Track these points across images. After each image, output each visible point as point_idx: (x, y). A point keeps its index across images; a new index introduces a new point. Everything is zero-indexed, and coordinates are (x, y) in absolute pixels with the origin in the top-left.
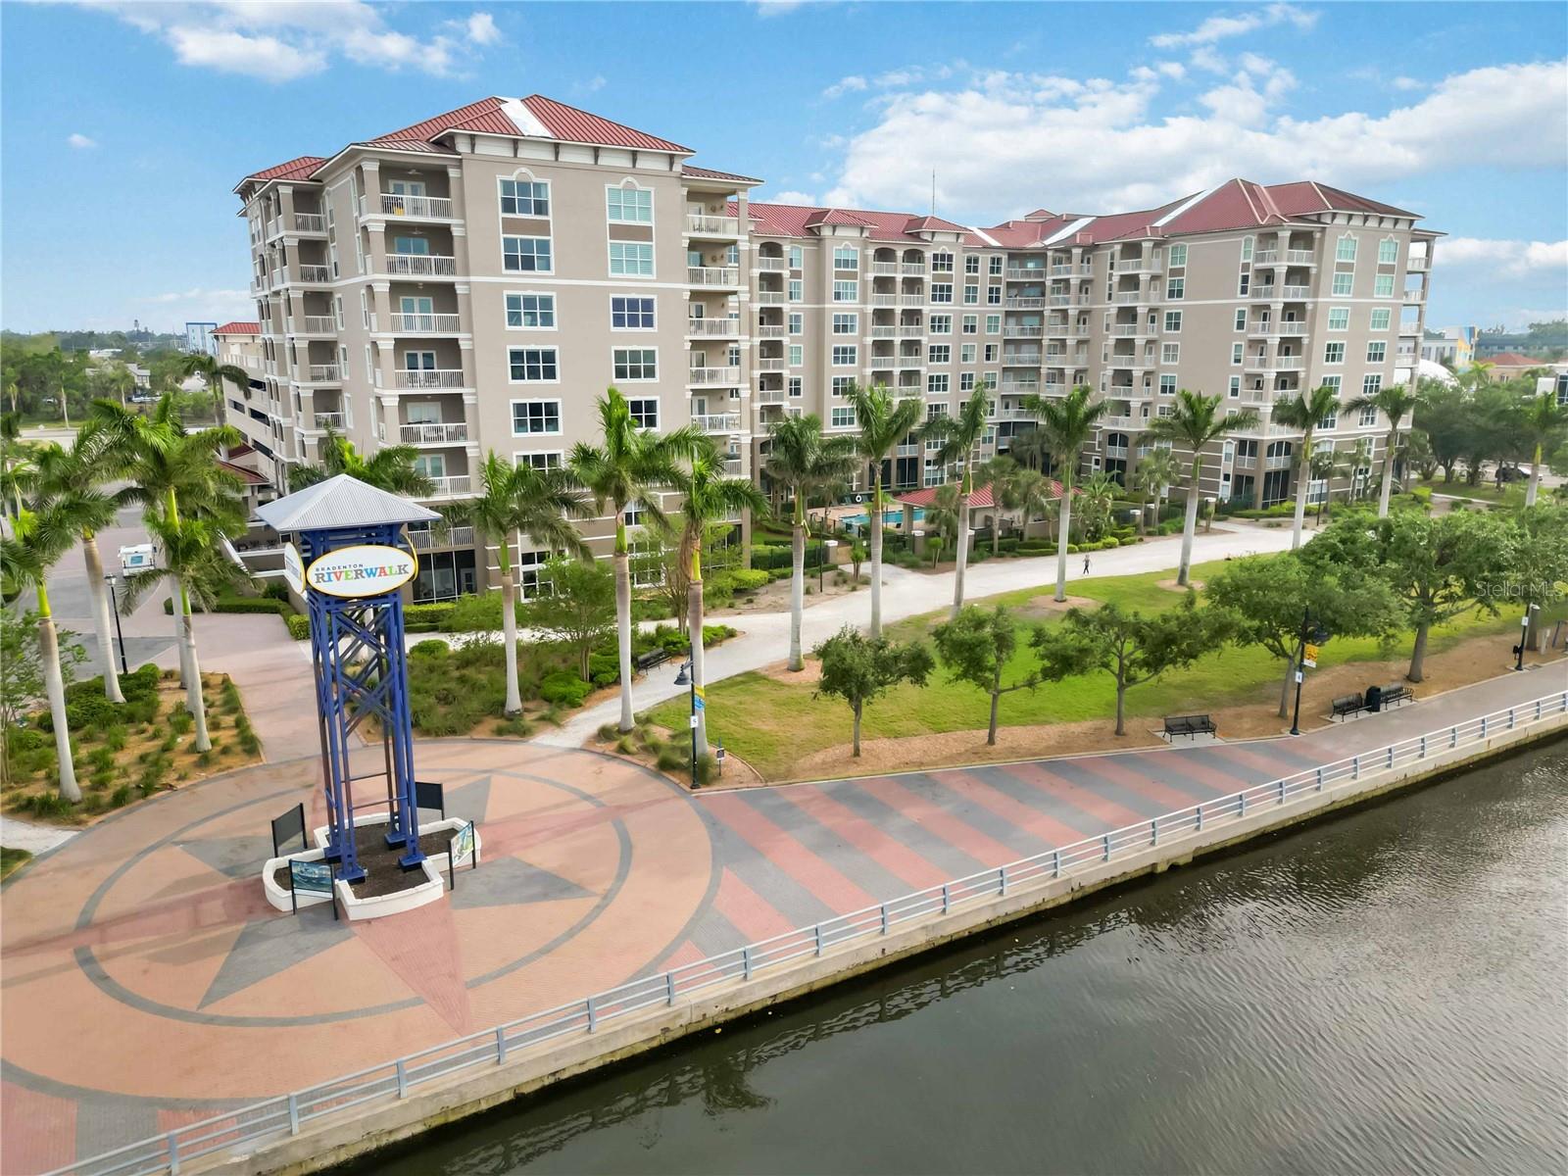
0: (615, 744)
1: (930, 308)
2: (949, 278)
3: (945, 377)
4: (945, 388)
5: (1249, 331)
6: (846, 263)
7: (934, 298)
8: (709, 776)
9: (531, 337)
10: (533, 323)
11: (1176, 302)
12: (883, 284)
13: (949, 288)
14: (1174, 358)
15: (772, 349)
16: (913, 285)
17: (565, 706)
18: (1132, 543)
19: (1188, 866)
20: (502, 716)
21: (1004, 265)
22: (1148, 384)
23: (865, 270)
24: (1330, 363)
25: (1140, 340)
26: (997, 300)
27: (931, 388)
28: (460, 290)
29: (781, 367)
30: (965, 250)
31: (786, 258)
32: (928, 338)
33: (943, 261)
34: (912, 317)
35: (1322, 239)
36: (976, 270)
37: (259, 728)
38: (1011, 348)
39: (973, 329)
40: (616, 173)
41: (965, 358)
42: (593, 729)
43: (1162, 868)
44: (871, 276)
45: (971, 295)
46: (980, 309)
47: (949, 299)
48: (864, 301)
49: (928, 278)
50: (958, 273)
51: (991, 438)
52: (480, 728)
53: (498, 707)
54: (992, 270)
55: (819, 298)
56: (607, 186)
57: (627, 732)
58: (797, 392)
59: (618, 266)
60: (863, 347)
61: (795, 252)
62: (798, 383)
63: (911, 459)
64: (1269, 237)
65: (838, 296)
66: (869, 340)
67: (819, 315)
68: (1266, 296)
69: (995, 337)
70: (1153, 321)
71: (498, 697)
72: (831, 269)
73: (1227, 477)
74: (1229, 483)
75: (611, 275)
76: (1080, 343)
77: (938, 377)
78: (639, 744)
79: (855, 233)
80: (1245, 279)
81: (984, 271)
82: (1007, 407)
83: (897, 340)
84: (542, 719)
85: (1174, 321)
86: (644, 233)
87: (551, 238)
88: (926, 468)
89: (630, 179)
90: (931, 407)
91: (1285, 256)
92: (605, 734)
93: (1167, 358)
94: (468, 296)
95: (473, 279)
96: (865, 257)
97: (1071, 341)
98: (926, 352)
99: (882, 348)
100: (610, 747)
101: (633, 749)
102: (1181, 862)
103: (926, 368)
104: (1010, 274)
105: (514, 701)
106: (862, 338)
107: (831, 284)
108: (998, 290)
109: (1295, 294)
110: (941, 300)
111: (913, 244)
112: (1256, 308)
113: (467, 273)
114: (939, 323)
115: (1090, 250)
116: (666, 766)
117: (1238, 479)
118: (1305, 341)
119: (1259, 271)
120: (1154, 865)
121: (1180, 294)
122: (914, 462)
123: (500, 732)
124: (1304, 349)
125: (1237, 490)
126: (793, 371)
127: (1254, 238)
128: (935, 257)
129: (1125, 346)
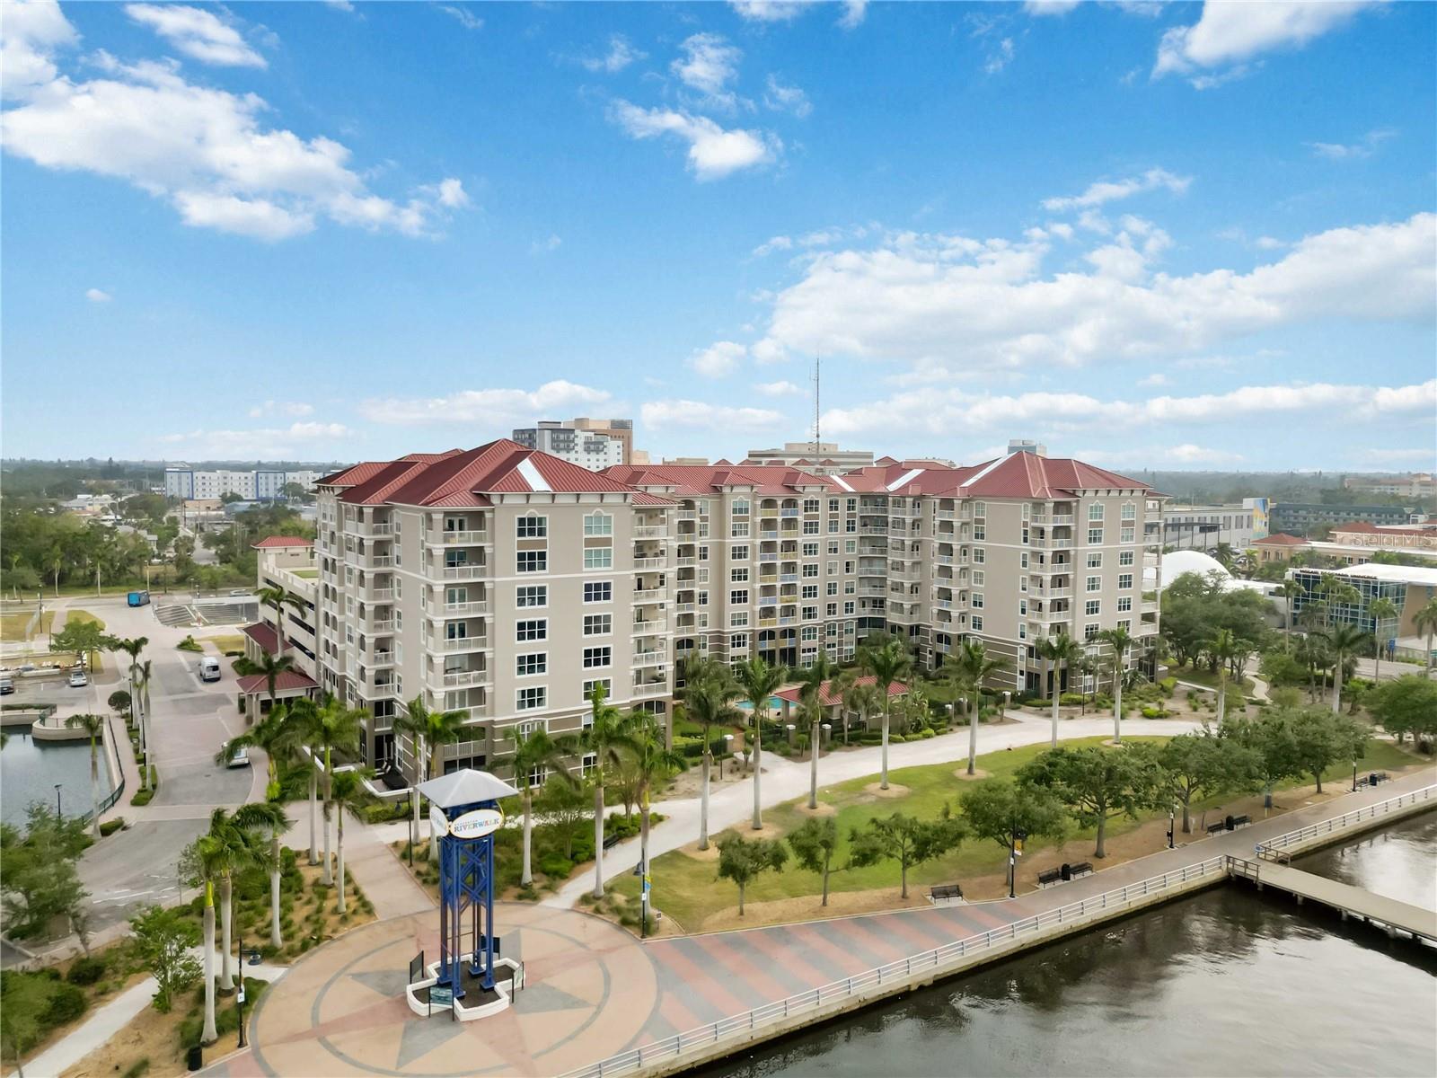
0: (593, 907)
1: (802, 539)
2: (817, 517)
3: (815, 587)
4: (815, 595)
5: (1030, 569)
6: (741, 511)
7: (806, 532)
8: (651, 929)
9: (531, 613)
10: (533, 604)
11: (979, 542)
12: (768, 524)
13: (817, 524)
14: (981, 582)
15: (686, 574)
16: (790, 524)
17: (557, 878)
18: (945, 733)
19: (929, 987)
20: (519, 885)
21: (857, 505)
22: (964, 599)
23: (755, 514)
24: (1091, 591)
25: (956, 568)
26: (853, 529)
27: (804, 596)
28: (488, 586)
29: (694, 586)
30: (828, 496)
31: (697, 510)
32: (801, 560)
33: (811, 505)
34: (790, 546)
35: (1077, 507)
36: (836, 509)
37: (370, 894)
38: (866, 562)
39: (835, 551)
40: (590, 506)
41: (830, 571)
42: (578, 895)
43: (914, 988)
44: (758, 519)
45: (833, 526)
46: (841, 536)
47: (816, 531)
48: (754, 536)
49: (800, 518)
50: (823, 513)
51: (852, 630)
52: (506, 894)
53: (516, 880)
54: (849, 508)
55: (721, 534)
56: (584, 515)
57: (599, 898)
58: (705, 601)
59: (588, 563)
60: (754, 568)
61: (704, 503)
62: (705, 595)
63: (790, 649)
64: (1038, 505)
65: (734, 533)
66: (758, 564)
67: (721, 546)
68: (1040, 546)
69: (853, 556)
70: (965, 555)
71: (517, 872)
72: (730, 515)
73: (1022, 673)
74: (1024, 677)
75: (584, 569)
76: (914, 563)
77: (810, 588)
78: (607, 907)
79: (747, 490)
80: (1026, 532)
81: (842, 510)
82: (864, 606)
83: (779, 563)
84: (544, 888)
85: (980, 557)
86: (607, 542)
87: (547, 550)
88: (802, 655)
89: (599, 509)
90: (805, 609)
91: (1051, 519)
92: (586, 899)
93: (976, 581)
94: (493, 590)
95: (497, 580)
96: (754, 506)
97: (908, 563)
98: (800, 570)
99: (768, 569)
100: (590, 909)
101: (604, 911)
102: (926, 984)
103: (801, 581)
104: (861, 511)
105: (528, 876)
106: (753, 563)
107: (730, 524)
108: (853, 522)
109: (1061, 545)
110: (811, 532)
111: (791, 495)
112: (1034, 554)
113: (493, 575)
114: (810, 549)
115: (919, 500)
116: (625, 923)
117: (1030, 674)
118: (1071, 577)
119: (1034, 528)
120: (909, 986)
121: (982, 537)
122: (793, 651)
123: (520, 897)
124: (1071, 583)
125: (1029, 684)
126: (701, 587)
127: (1030, 505)
128: (806, 502)
129: (946, 571)
